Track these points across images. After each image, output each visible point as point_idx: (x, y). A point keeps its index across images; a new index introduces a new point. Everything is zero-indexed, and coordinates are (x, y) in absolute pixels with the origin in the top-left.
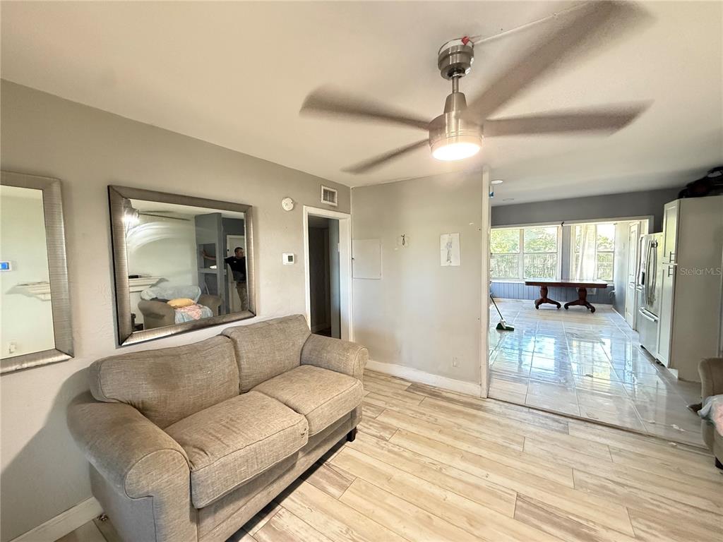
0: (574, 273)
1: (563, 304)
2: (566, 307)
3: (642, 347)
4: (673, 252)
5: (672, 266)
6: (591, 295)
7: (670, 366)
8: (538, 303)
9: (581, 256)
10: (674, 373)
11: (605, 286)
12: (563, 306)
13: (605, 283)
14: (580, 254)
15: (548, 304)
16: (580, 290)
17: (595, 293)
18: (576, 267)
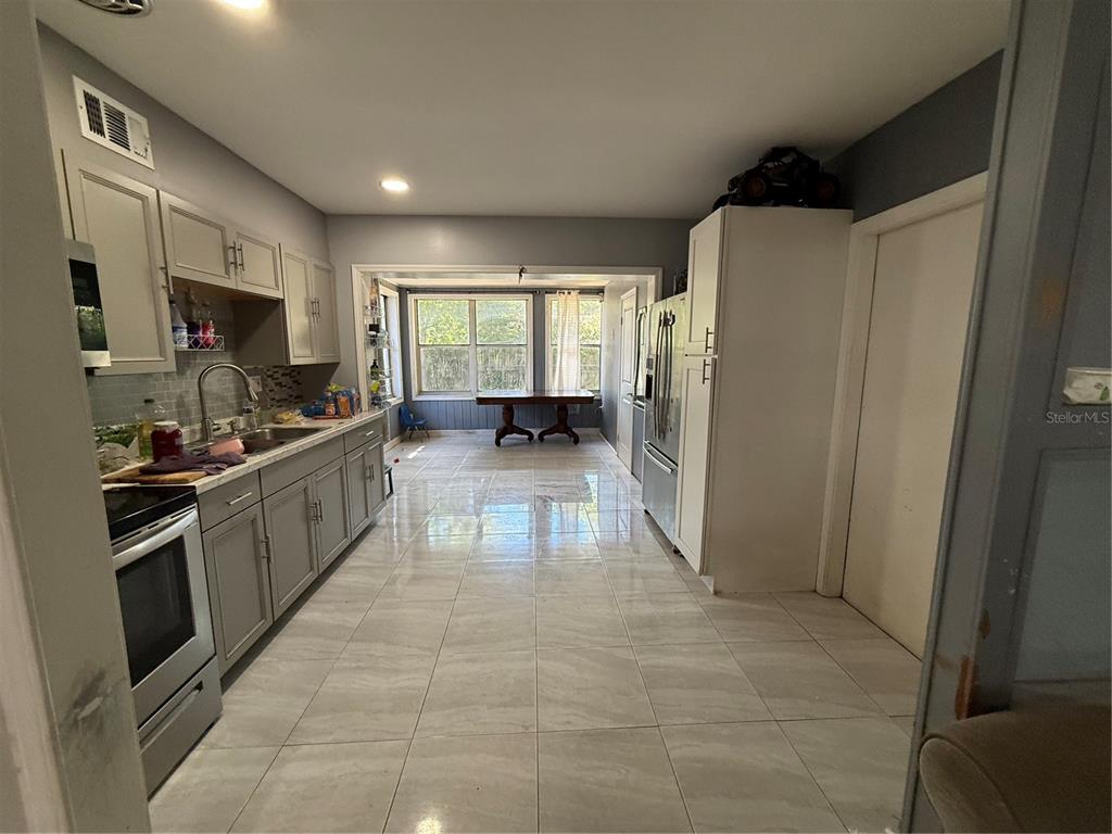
0: (551, 379)
1: (536, 432)
2: (541, 437)
3: (646, 512)
4: (712, 330)
5: (709, 361)
6: (574, 415)
7: (702, 572)
8: (500, 435)
9: (559, 351)
10: (709, 583)
11: (590, 399)
12: (536, 437)
13: (591, 394)
14: (559, 348)
15: (515, 435)
16: (559, 407)
17: (578, 411)
18: (554, 371)
